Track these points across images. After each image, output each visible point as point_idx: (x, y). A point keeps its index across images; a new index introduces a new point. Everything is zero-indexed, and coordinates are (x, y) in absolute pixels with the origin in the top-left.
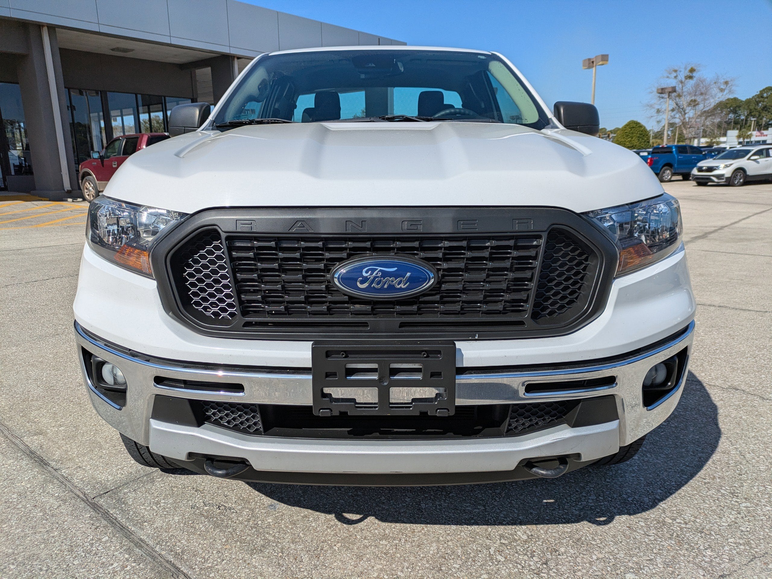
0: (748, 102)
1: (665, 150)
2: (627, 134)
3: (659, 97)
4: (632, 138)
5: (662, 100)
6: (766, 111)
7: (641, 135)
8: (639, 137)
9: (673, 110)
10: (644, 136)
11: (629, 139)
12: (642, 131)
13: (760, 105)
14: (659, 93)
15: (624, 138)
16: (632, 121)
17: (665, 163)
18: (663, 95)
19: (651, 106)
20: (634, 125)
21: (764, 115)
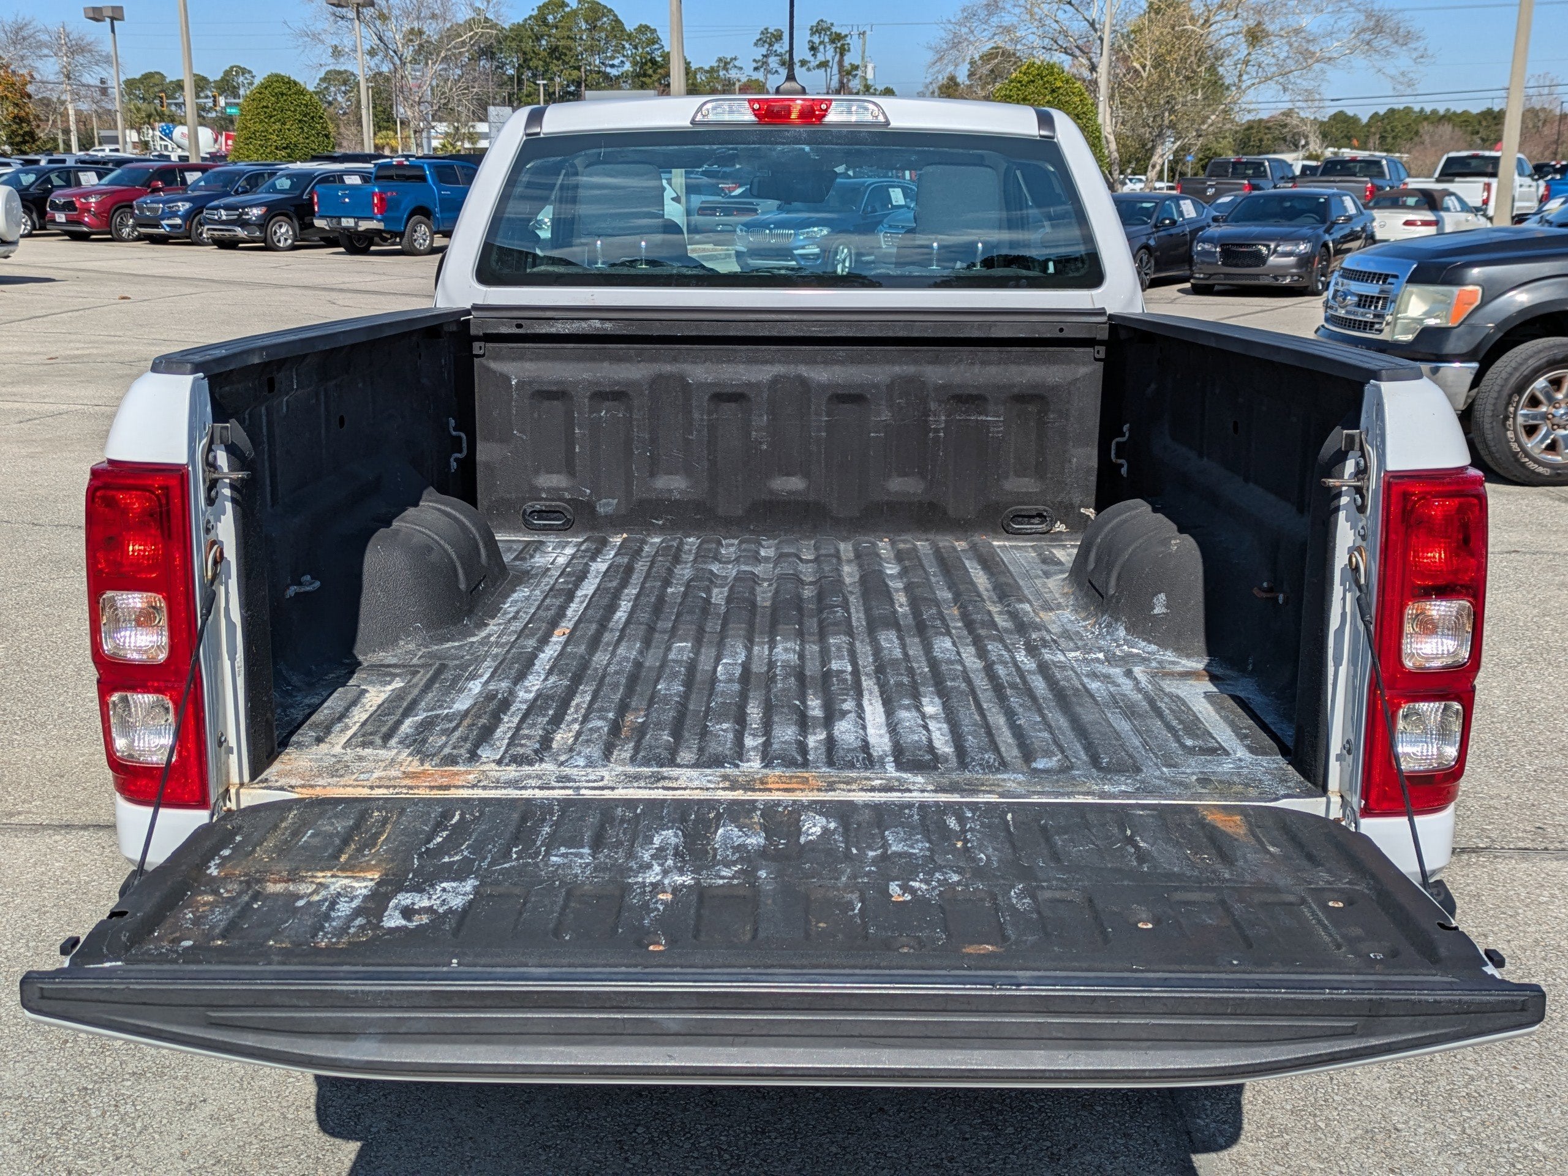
0: (517, 33)
1: (408, 173)
2: (268, 111)
3: (334, 14)
4: (284, 124)
5: (341, 22)
6: (558, 59)
7: (305, 116)
8: (300, 121)
9: (372, 53)
10: (312, 118)
11: (278, 126)
12: (306, 106)
13: (544, 42)
14: (333, 5)
15: (261, 121)
16: (277, 75)
17: (412, 207)
18: (343, 11)
19: (316, 37)
20: (284, 89)
21: (555, 69)
